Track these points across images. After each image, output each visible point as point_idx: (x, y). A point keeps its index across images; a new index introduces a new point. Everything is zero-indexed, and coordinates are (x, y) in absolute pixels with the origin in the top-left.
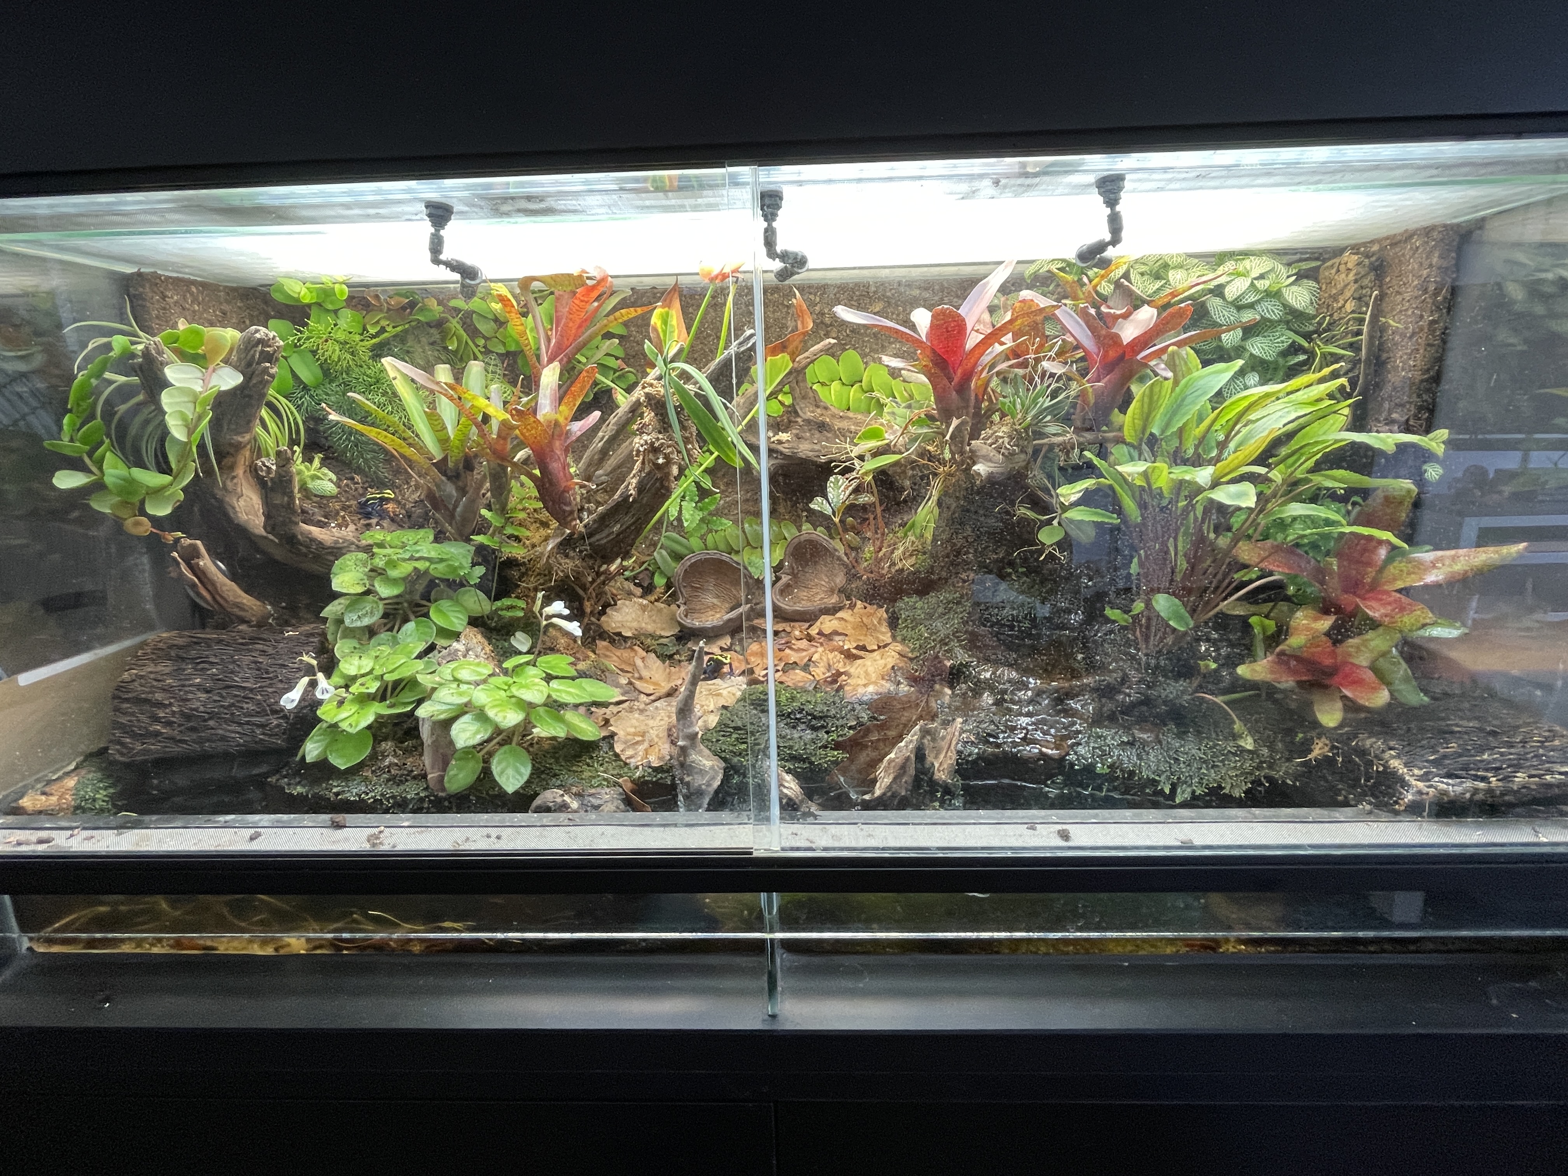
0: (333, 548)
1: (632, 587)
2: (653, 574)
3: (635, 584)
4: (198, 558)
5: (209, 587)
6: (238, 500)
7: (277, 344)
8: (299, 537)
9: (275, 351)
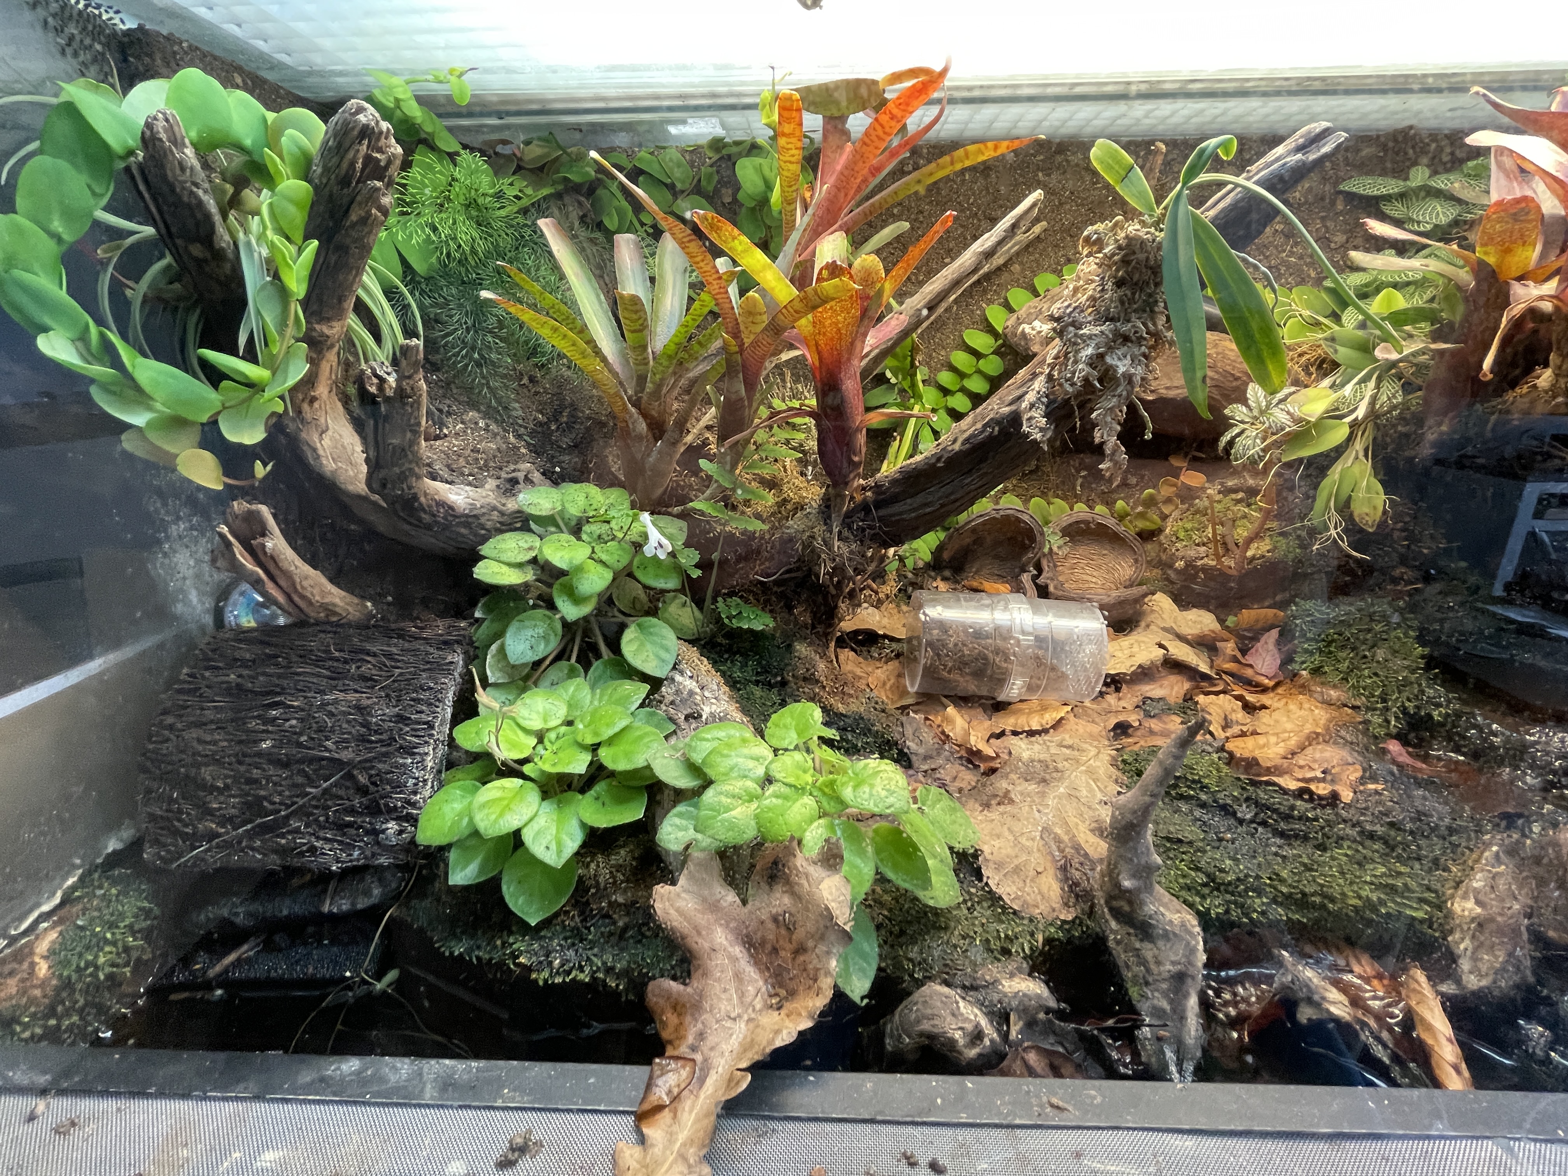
4: (263, 535)
5: (282, 583)
6: (321, 439)
7: (393, 150)
8: (422, 499)
9: (390, 162)
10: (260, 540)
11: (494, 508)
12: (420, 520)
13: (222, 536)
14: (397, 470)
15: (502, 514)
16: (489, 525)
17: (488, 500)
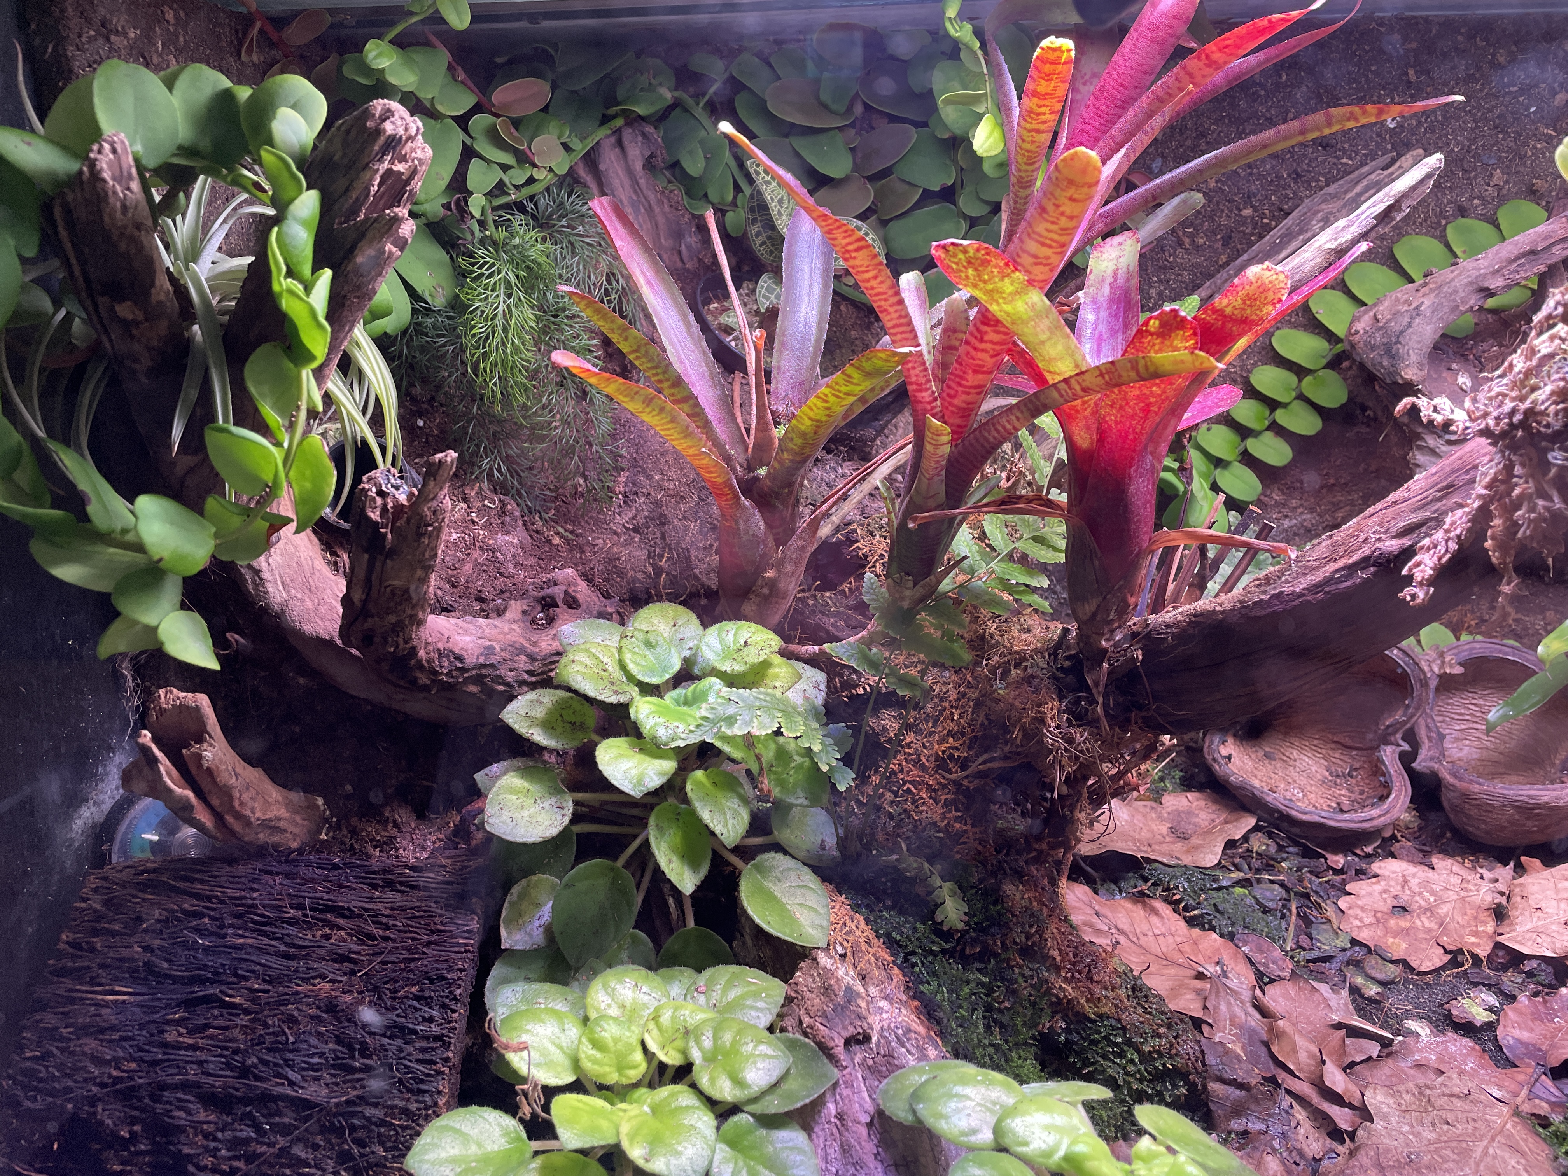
4: (200, 740)
5: (215, 802)
7: (419, 154)
8: (422, 653)
9: (414, 172)
10: (195, 748)
11: (522, 651)
12: (414, 682)
13: (145, 751)
14: (392, 619)
15: (532, 658)
16: (510, 676)
17: (512, 638)
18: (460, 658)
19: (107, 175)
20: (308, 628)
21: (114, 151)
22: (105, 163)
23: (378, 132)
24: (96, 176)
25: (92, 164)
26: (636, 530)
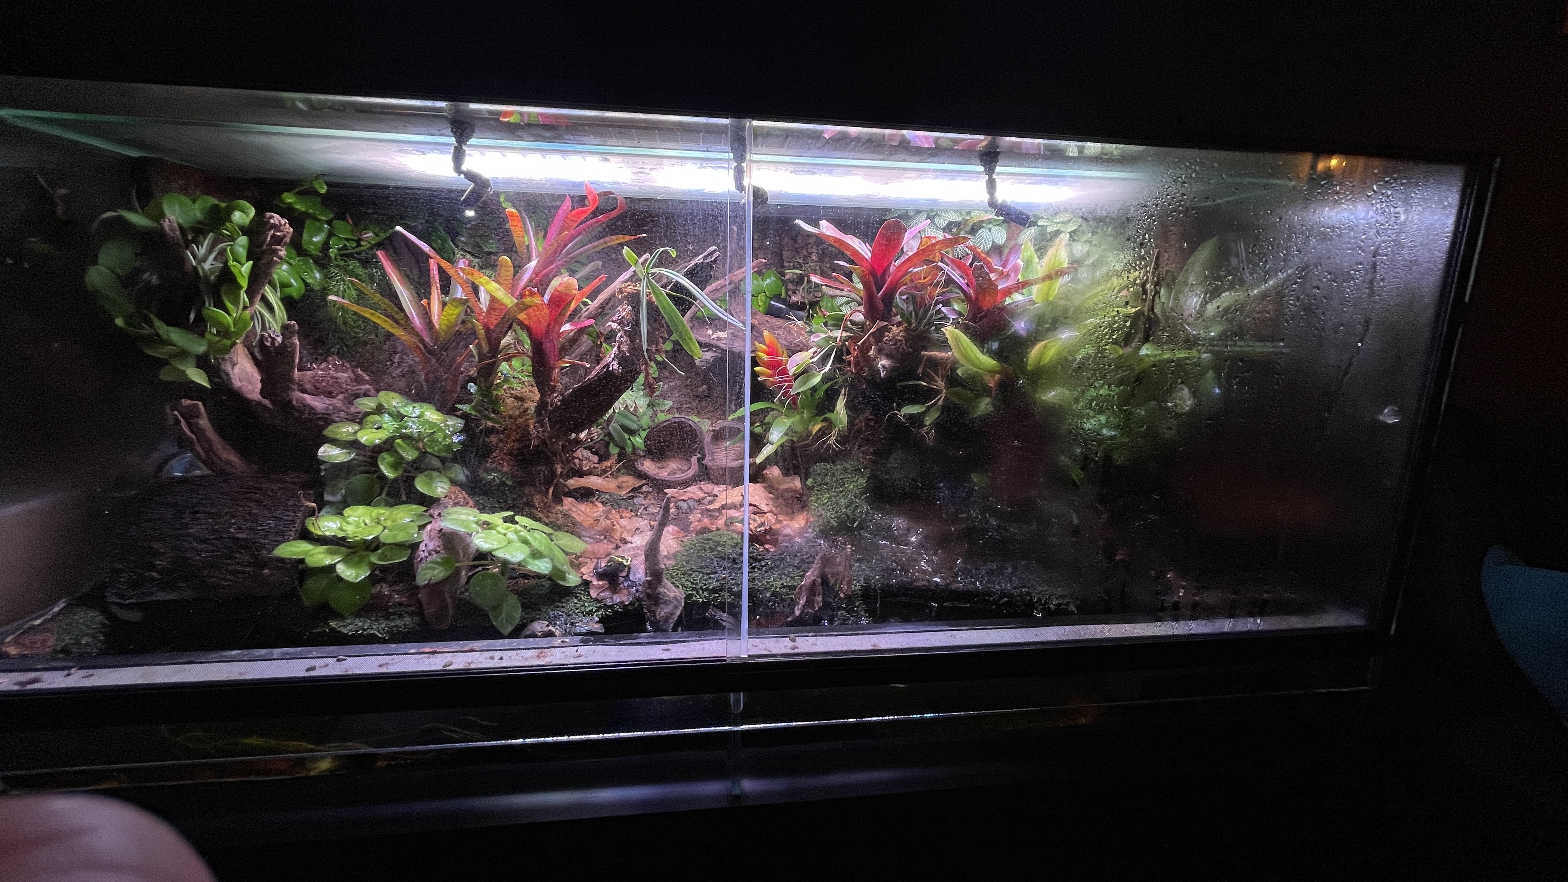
0: (323, 414)
1: (589, 453)
2: (608, 444)
3: (592, 452)
6: (233, 368)
7: (287, 230)
8: (294, 402)
9: (285, 236)
15: (348, 414)
18: (314, 409)
19: (167, 228)
20: (249, 396)
21: (170, 222)
22: (166, 225)
23: (268, 221)
24: (162, 228)
25: (161, 225)
26: (403, 376)
